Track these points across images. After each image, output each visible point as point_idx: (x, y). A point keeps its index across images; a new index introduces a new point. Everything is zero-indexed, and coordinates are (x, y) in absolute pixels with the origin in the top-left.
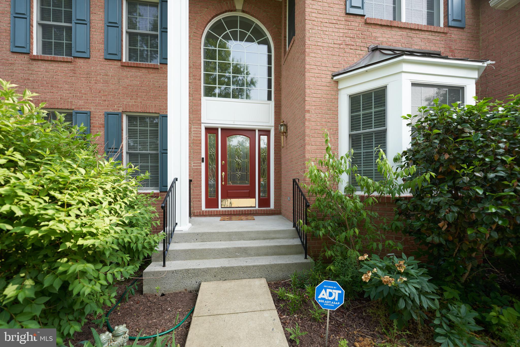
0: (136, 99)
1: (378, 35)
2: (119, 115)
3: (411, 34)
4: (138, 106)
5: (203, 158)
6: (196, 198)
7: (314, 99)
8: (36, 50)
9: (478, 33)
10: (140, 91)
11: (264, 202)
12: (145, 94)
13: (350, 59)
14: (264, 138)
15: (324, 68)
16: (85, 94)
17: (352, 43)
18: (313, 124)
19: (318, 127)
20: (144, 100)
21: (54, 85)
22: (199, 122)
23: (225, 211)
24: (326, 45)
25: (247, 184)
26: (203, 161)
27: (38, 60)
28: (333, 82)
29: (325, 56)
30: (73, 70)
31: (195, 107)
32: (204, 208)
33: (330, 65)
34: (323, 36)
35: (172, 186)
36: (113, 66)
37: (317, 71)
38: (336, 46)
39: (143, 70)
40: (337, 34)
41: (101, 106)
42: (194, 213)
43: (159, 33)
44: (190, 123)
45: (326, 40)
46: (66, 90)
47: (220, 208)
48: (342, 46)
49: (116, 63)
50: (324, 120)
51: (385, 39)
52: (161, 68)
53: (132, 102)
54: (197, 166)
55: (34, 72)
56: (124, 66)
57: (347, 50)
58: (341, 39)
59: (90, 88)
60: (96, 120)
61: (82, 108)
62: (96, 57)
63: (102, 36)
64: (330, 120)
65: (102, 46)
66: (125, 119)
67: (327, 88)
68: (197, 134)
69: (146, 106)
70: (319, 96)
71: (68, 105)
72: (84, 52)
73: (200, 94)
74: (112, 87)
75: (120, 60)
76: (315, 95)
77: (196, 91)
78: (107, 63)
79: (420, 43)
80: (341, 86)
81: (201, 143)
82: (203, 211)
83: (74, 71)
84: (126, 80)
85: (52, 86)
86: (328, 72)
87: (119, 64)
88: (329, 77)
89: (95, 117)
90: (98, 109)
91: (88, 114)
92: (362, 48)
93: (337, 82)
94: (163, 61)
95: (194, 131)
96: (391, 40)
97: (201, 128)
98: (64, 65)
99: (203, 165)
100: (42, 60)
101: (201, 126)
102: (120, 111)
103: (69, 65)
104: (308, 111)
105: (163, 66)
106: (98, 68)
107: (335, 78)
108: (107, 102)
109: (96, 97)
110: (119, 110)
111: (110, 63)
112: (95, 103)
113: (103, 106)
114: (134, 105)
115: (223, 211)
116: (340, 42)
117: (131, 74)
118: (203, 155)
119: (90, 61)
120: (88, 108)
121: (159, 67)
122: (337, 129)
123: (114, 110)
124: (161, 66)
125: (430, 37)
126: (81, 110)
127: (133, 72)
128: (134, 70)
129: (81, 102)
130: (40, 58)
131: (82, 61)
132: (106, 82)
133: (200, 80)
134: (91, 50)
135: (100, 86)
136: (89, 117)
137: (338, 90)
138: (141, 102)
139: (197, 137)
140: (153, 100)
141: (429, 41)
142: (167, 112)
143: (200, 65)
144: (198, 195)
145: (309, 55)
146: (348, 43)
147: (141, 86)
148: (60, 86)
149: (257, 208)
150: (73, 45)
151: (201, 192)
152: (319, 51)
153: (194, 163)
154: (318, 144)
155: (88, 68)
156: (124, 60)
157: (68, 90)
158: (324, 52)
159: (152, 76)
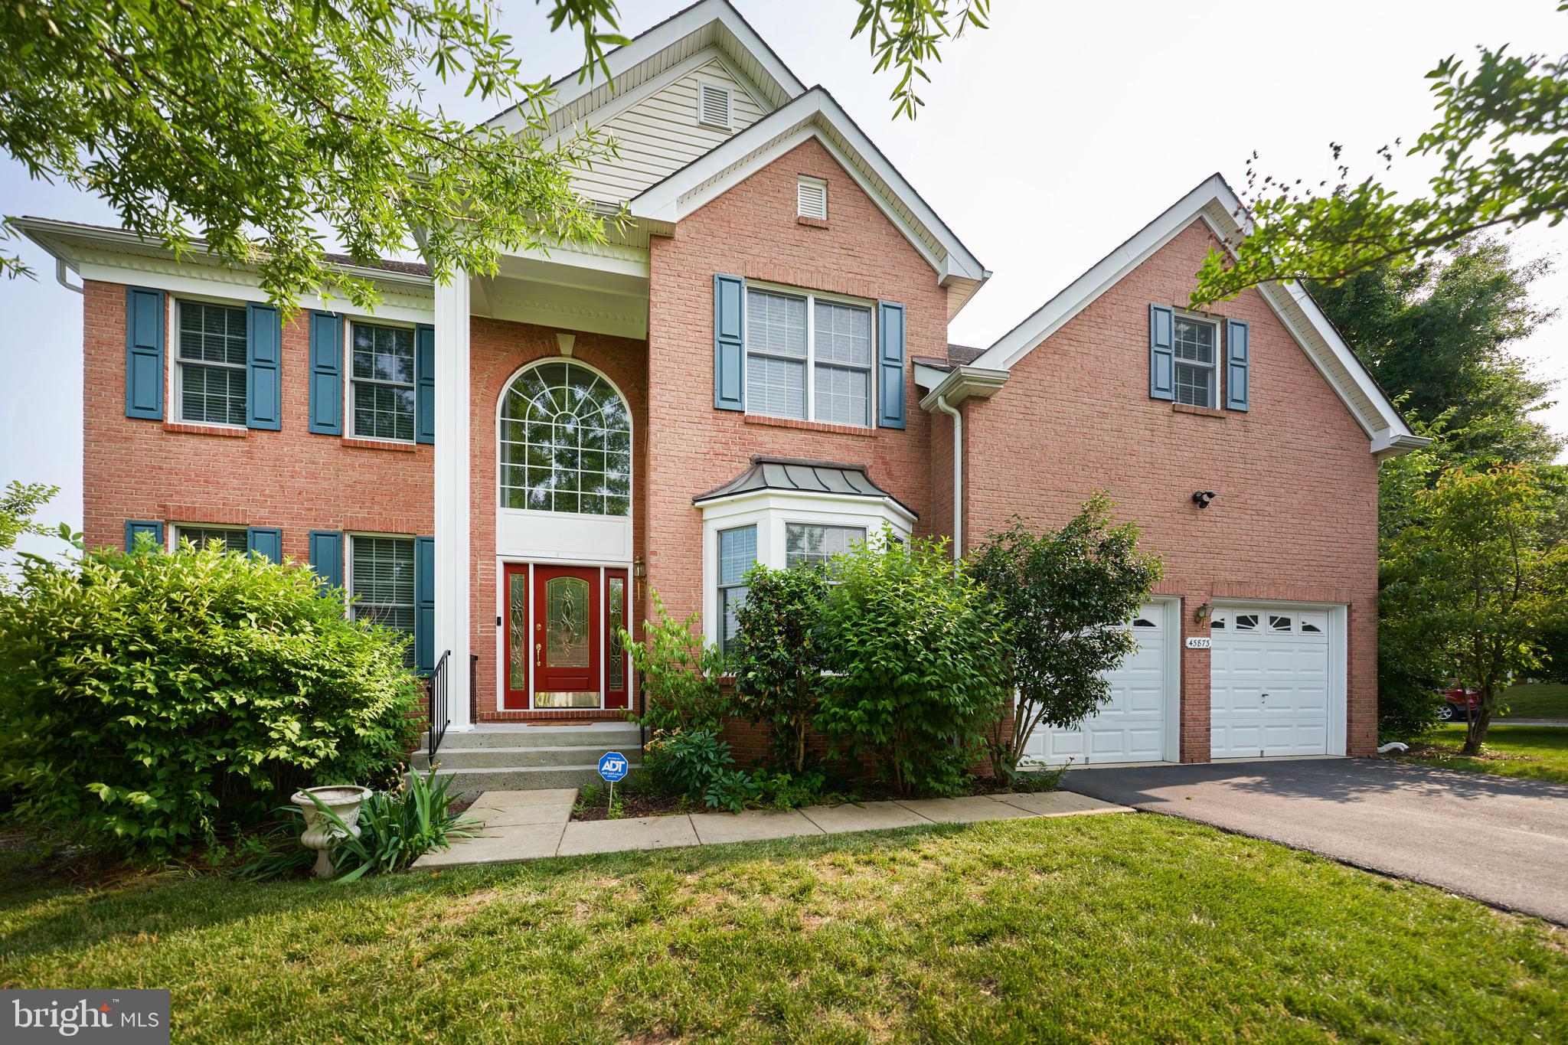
0: (371, 508)
1: (766, 439)
2: (338, 537)
3: (819, 437)
4: (375, 521)
5: (499, 618)
6: (486, 689)
7: (664, 535)
8: (173, 414)
9: (928, 436)
10: (379, 492)
11: (616, 698)
12: (388, 498)
13: (722, 475)
14: (617, 584)
15: (679, 489)
16: (272, 497)
17: (725, 452)
18: (662, 571)
19: (671, 577)
20: (385, 509)
21: (211, 480)
22: (491, 554)
23: (541, 713)
24: (682, 454)
25: (585, 663)
26: (499, 623)
27: (179, 433)
28: (693, 510)
29: (681, 471)
30: (248, 452)
31: (484, 527)
32: (500, 707)
33: (689, 484)
34: (678, 441)
35: (442, 662)
36: (326, 447)
37: (668, 493)
38: (699, 456)
39: (385, 455)
40: (700, 439)
41: (303, 519)
42: (482, 716)
43: (415, 385)
44: (472, 555)
45: (682, 448)
46: (234, 489)
47: (532, 709)
48: (708, 457)
49: (331, 440)
50: (680, 566)
51: (777, 446)
52: (420, 450)
53: (363, 514)
54: (487, 632)
55: (171, 456)
56: (347, 446)
57: (717, 462)
58: (707, 445)
59: (282, 487)
60: (294, 546)
61: (265, 523)
62: (293, 429)
63: (304, 390)
64: (688, 566)
65: (304, 409)
66: (348, 544)
67: (686, 519)
68: (487, 574)
69: (391, 520)
70: (671, 530)
71: (237, 517)
72: (270, 420)
73: (494, 504)
74: (324, 484)
75: (340, 436)
76: (665, 529)
77: (487, 498)
78: (313, 439)
79: (834, 451)
80: (706, 515)
81: (495, 591)
82: (499, 713)
83: (250, 454)
84: (351, 473)
85: (206, 482)
86: (686, 495)
87: (338, 441)
88: (689, 502)
89: (291, 540)
90: (297, 525)
91: (278, 535)
92: (741, 460)
93: (701, 510)
94: (425, 439)
95: (482, 569)
96: (787, 447)
97: (495, 565)
98: (231, 442)
99: (500, 631)
100: (186, 433)
101: (495, 560)
102: (340, 529)
103: (241, 443)
104: (654, 553)
105: (424, 448)
106: (297, 449)
107: (697, 504)
108: (313, 513)
109: (293, 503)
110: (337, 527)
111: (321, 440)
112: (291, 513)
113: (306, 519)
114: (367, 519)
115: (535, 713)
116: (705, 451)
117: (362, 461)
118: (500, 612)
119: (280, 435)
120: (277, 523)
121: (415, 450)
122: (701, 580)
123: (327, 527)
124: (420, 447)
125: (850, 442)
126: (262, 527)
127: (365, 457)
128: (367, 454)
129: (264, 512)
130: (183, 430)
131: (265, 435)
132: (312, 476)
133: (494, 478)
134: (284, 416)
135: (300, 482)
136: (278, 540)
137: (702, 521)
138: (380, 514)
139: (487, 580)
140: (404, 509)
141: (848, 448)
142: (433, 532)
143: (494, 452)
144: (489, 684)
145: (655, 469)
146: (718, 452)
147: (381, 484)
148: (221, 481)
149: (603, 708)
150: (248, 406)
151: (495, 678)
152: (672, 465)
153: (482, 627)
154: (670, 601)
155: (277, 449)
156: (347, 436)
157: (239, 489)
158: (680, 465)
159: (401, 465)
